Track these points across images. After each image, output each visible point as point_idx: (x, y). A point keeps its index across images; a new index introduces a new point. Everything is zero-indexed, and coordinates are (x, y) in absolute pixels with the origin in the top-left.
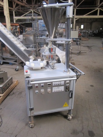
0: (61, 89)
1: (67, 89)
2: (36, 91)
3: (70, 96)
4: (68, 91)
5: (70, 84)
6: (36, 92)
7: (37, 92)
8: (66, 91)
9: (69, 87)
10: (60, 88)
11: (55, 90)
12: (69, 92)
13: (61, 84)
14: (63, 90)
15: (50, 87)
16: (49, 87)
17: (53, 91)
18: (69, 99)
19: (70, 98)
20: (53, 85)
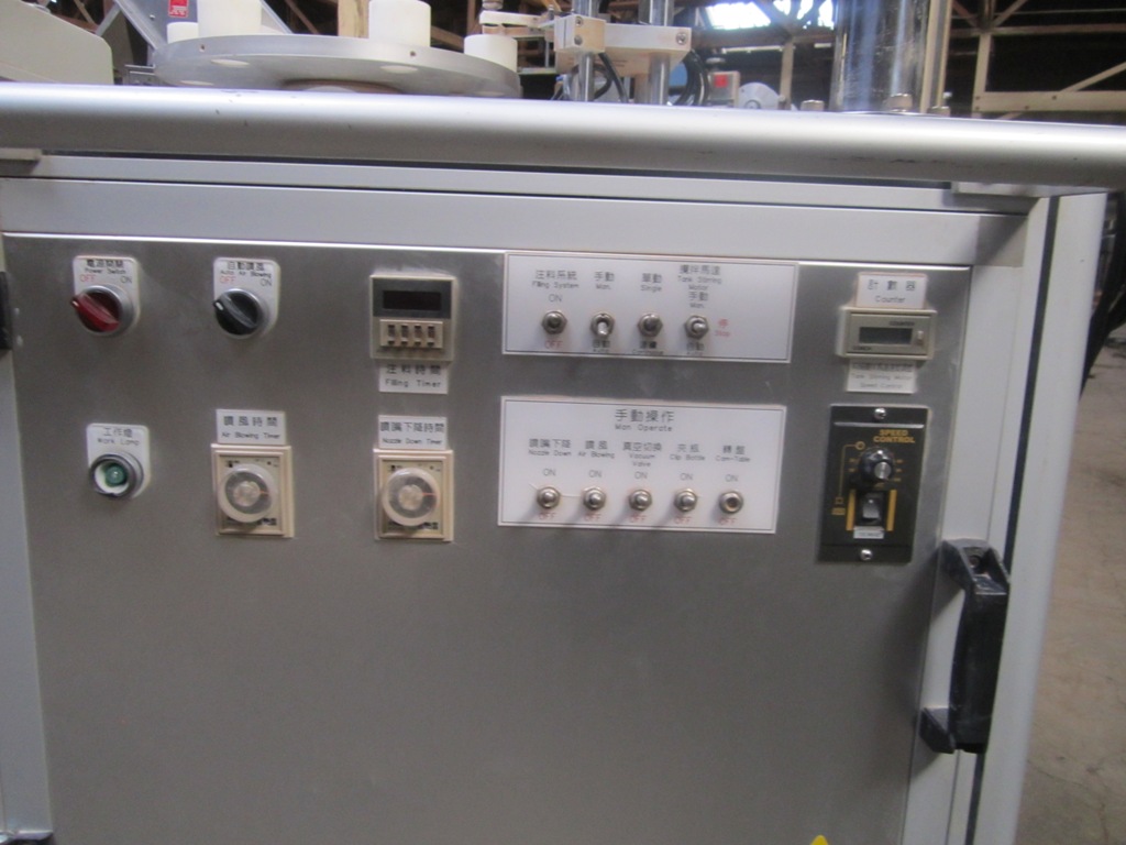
0: (706, 489)
1: (862, 485)
2: (101, 438)
3: (937, 699)
4: (895, 548)
5: (941, 381)
6: (94, 451)
7: (128, 477)
8: (836, 546)
9: (908, 456)
10: (693, 451)
11: (571, 481)
12: (894, 579)
13: (722, 349)
14: (760, 515)
15: (440, 384)
16: (415, 383)
17: (513, 507)
18: (911, 771)
19: (936, 738)
20: (520, 335)
